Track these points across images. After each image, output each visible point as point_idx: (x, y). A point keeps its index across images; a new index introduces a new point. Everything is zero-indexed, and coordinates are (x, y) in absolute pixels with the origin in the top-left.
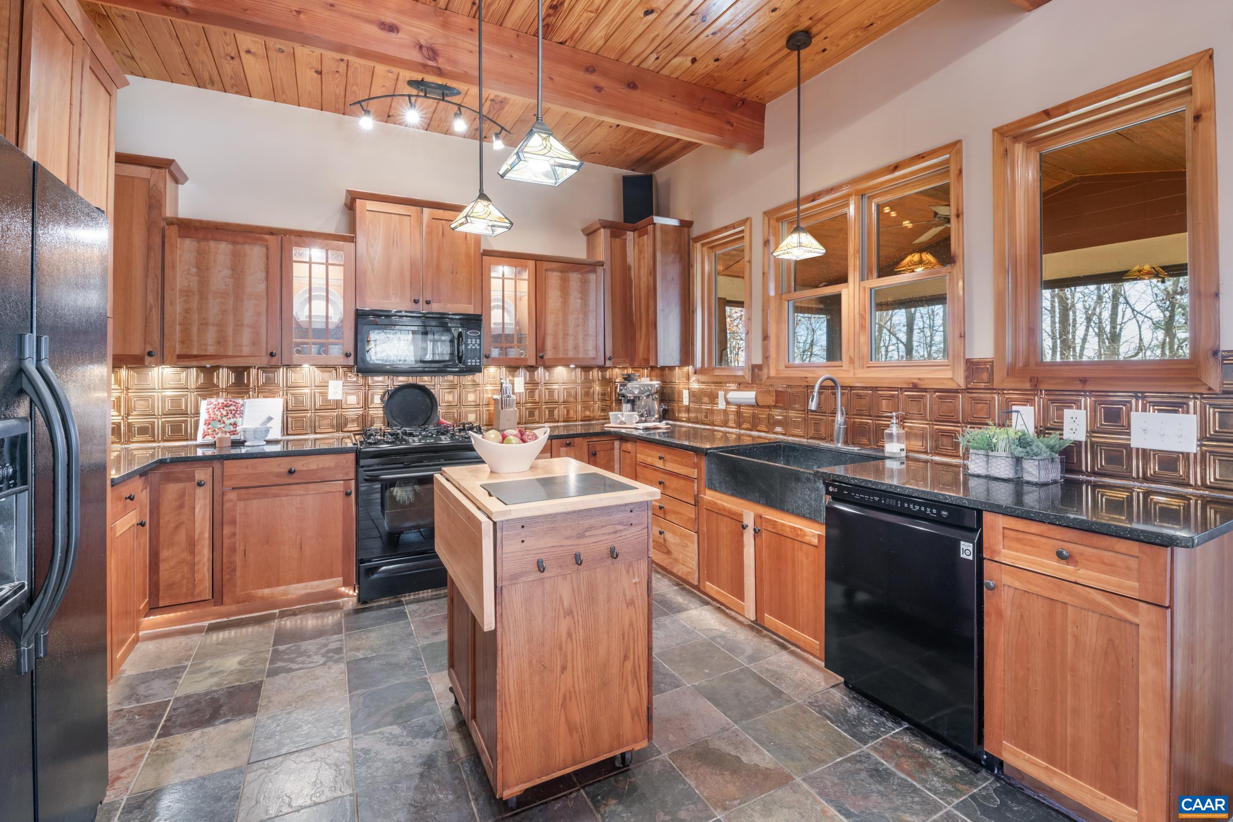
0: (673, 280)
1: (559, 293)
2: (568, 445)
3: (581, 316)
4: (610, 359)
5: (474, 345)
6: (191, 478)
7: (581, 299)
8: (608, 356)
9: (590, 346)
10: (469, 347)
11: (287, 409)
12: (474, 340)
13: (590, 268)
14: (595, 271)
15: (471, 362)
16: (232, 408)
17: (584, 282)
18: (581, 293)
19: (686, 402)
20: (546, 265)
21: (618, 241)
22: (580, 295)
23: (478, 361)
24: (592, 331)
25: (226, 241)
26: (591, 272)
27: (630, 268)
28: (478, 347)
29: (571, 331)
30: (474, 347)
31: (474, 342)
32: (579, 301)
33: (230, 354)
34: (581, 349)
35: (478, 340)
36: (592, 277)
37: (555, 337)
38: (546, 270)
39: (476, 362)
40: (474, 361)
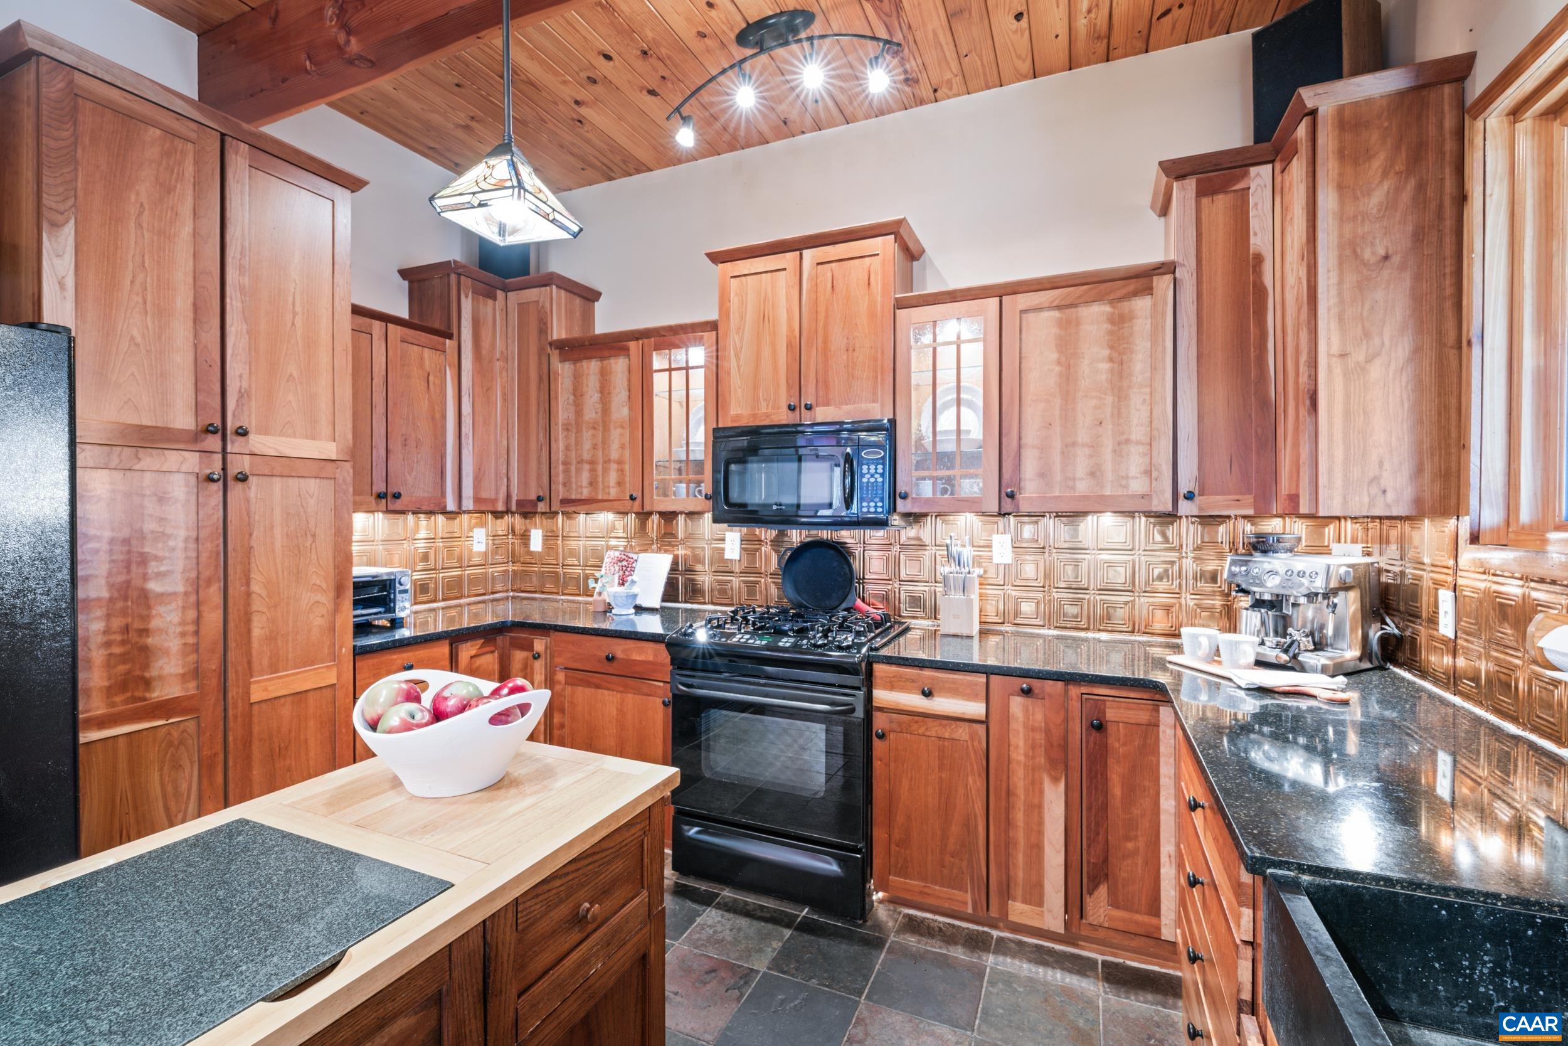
0: (1386, 258)
1: (1054, 356)
2: (1027, 692)
3: (1109, 399)
4: (1189, 496)
5: (872, 476)
6: (529, 647)
7: (1111, 359)
8: (1183, 489)
9: (1135, 463)
10: (865, 480)
11: (674, 568)
12: (872, 467)
13: (1132, 285)
14: (1149, 290)
15: (869, 507)
16: (625, 563)
17: (1120, 322)
18: (1112, 348)
19: (1446, 627)
20: (1024, 300)
21: (1222, 202)
22: (1106, 352)
23: (880, 504)
24: (1138, 432)
25: (595, 357)
26: (1136, 293)
27: (1259, 259)
28: (880, 480)
29: (1083, 436)
30: (872, 480)
31: (872, 471)
32: (1105, 366)
33: (600, 497)
34: (1109, 476)
35: (880, 467)
36: (1142, 304)
37: (1044, 449)
38: (1022, 312)
39: (876, 507)
40: (872, 504)
